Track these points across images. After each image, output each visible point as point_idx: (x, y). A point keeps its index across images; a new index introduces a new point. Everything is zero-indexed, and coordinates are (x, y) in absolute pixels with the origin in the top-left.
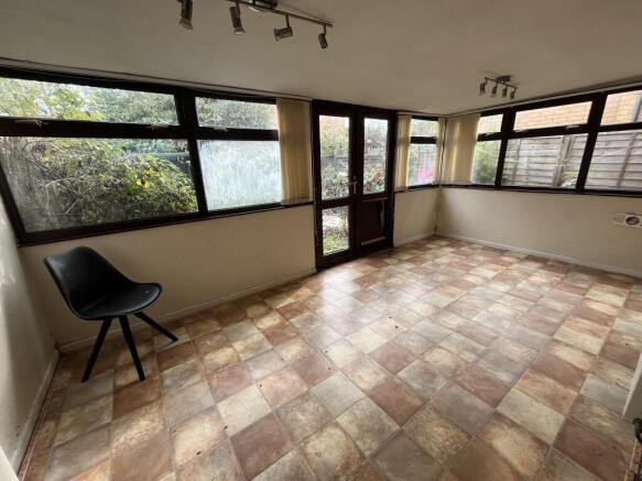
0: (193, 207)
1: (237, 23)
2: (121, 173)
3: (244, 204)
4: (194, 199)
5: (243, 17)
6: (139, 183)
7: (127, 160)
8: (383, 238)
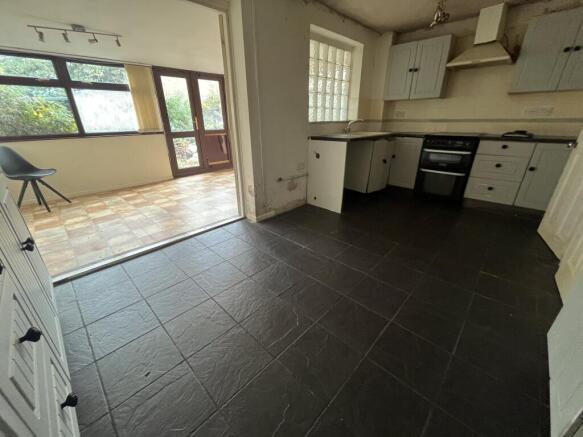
0: (75, 130)
1: (66, 39)
2: (22, 106)
3: (112, 131)
4: (75, 125)
5: (69, 37)
6: (35, 114)
7: (26, 99)
8: (227, 161)
